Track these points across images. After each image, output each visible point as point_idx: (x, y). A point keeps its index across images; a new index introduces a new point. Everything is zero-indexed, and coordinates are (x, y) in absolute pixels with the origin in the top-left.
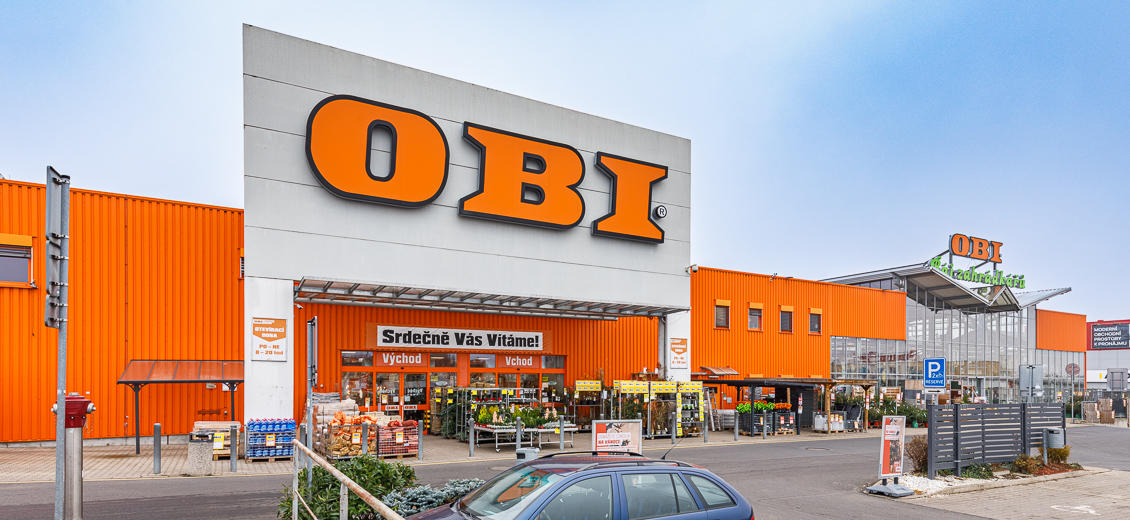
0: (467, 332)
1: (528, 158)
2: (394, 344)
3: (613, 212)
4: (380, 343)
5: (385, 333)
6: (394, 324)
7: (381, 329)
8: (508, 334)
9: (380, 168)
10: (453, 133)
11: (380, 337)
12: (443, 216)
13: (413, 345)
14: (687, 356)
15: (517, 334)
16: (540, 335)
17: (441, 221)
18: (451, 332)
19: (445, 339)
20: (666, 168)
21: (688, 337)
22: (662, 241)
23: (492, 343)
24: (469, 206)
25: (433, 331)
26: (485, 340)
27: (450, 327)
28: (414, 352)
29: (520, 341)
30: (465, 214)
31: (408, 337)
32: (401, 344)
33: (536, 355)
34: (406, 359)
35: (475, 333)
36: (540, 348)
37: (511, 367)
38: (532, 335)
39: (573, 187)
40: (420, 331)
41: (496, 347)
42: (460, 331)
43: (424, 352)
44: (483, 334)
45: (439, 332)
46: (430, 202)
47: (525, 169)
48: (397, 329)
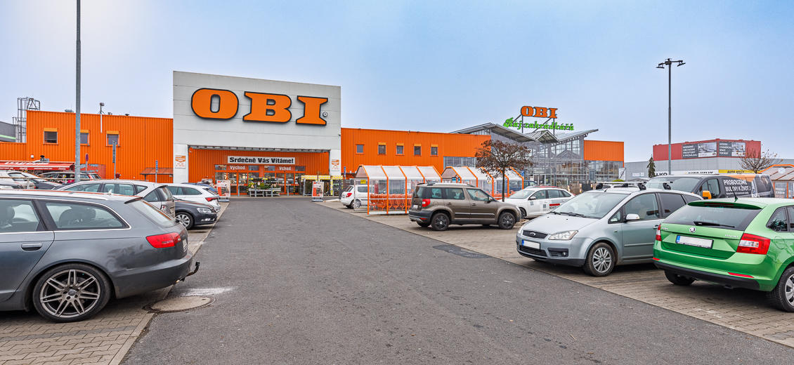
0: (263, 158)
1: (268, 100)
2: (234, 163)
3: (304, 116)
4: (229, 162)
5: (231, 159)
6: (234, 155)
7: (229, 157)
8: (280, 158)
9: (215, 108)
10: (240, 95)
11: (229, 160)
12: (237, 122)
13: (241, 163)
14: (340, 166)
15: (283, 158)
16: (294, 158)
17: (237, 123)
18: (256, 158)
19: (254, 160)
20: (327, 99)
21: (340, 160)
22: (326, 125)
23: (273, 161)
24: (246, 118)
25: (249, 158)
26: (270, 161)
27: (256, 156)
28: (242, 165)
29: (285, 161)
30: (245, 120)
31: (239, 160)
32: (237, 162)
33: (292, 166)
34: (239, 168)
35: (266, 158)
36: (294, 163)
37: (281, 171)
38: (291, 158)
39: (287, 109)
40: (244, 158)
41: (275, 163)
42: (260, 158)
43: (246, 165)
44: (270, 158)
45: (252, 158)
46: (233, 117)
47: (267, 104)
48: (235, 157)
